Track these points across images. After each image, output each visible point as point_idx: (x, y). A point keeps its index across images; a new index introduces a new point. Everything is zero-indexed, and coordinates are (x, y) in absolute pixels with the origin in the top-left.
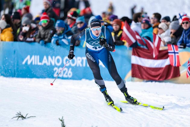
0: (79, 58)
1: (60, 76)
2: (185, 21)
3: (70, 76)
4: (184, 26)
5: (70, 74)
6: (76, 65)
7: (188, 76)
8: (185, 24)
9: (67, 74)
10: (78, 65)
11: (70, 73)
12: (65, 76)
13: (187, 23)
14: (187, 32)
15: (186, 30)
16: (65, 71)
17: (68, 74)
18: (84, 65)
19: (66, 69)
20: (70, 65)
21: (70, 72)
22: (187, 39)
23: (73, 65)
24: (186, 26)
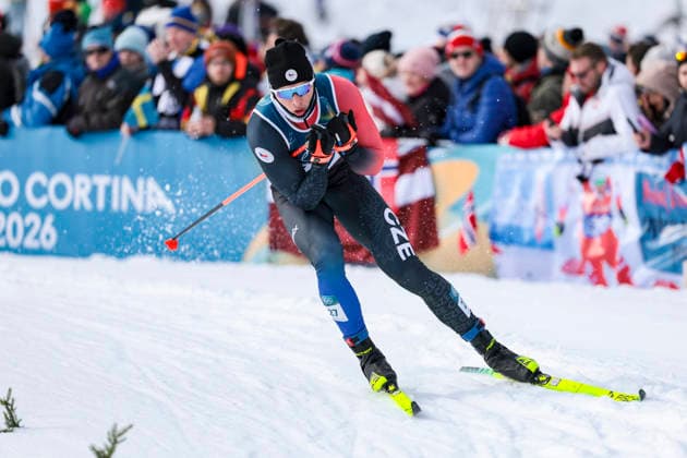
0: (81, 179)
1: (14, 243)
2: (460, 49)
3: (49, 245)
4: (458, 65)
5: (48, 237)
6: (71, 205)
7: (464, 246)
8: (461, 59)
9: (37, 237)
10: (77, 205)
11: (48, 233)
12: (30, 243)
13: (467, 55)
14: (467, 86)
15: (462, 81)
16: (32, 225)
17: (43, 236)
18: (101, 205)
19: (33, 218)
20: (49, 203)
21: (49, 228)
22: (467, 115)
23: (61, 205)
24: (464, 65)
